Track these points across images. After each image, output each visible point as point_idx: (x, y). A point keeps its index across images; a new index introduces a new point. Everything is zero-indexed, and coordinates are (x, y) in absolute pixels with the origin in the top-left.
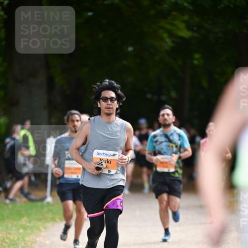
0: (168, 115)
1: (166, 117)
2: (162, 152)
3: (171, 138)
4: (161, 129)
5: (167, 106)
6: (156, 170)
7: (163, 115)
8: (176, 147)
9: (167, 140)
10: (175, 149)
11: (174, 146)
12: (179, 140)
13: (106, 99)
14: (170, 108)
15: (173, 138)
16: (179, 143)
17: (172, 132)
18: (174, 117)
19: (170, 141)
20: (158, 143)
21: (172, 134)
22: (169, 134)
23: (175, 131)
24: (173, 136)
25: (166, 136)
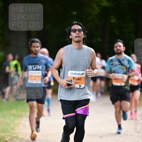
0: (120, 46)
1: (118, 48)
2: (117, 72)
3: (123, 62)
4: (116, 56)
5: (119, 40)
6: (112, 84)
7: (117, 47)
8: (126, 68)
9: (120, 64)
10: (125, 70)
11: (125, 68)
12: (128, 64)
13: (75, 31)
14: (122, 41)
15: (124, 62)
16: (128, 66)
17: (123, 58)
18: (125, 48)
19: (122, 65)
20: (113, 66)
21: (123, 60)
22: (121, 60)
23: (125, 58)
24: (124, 61)
25: (119, 61)
